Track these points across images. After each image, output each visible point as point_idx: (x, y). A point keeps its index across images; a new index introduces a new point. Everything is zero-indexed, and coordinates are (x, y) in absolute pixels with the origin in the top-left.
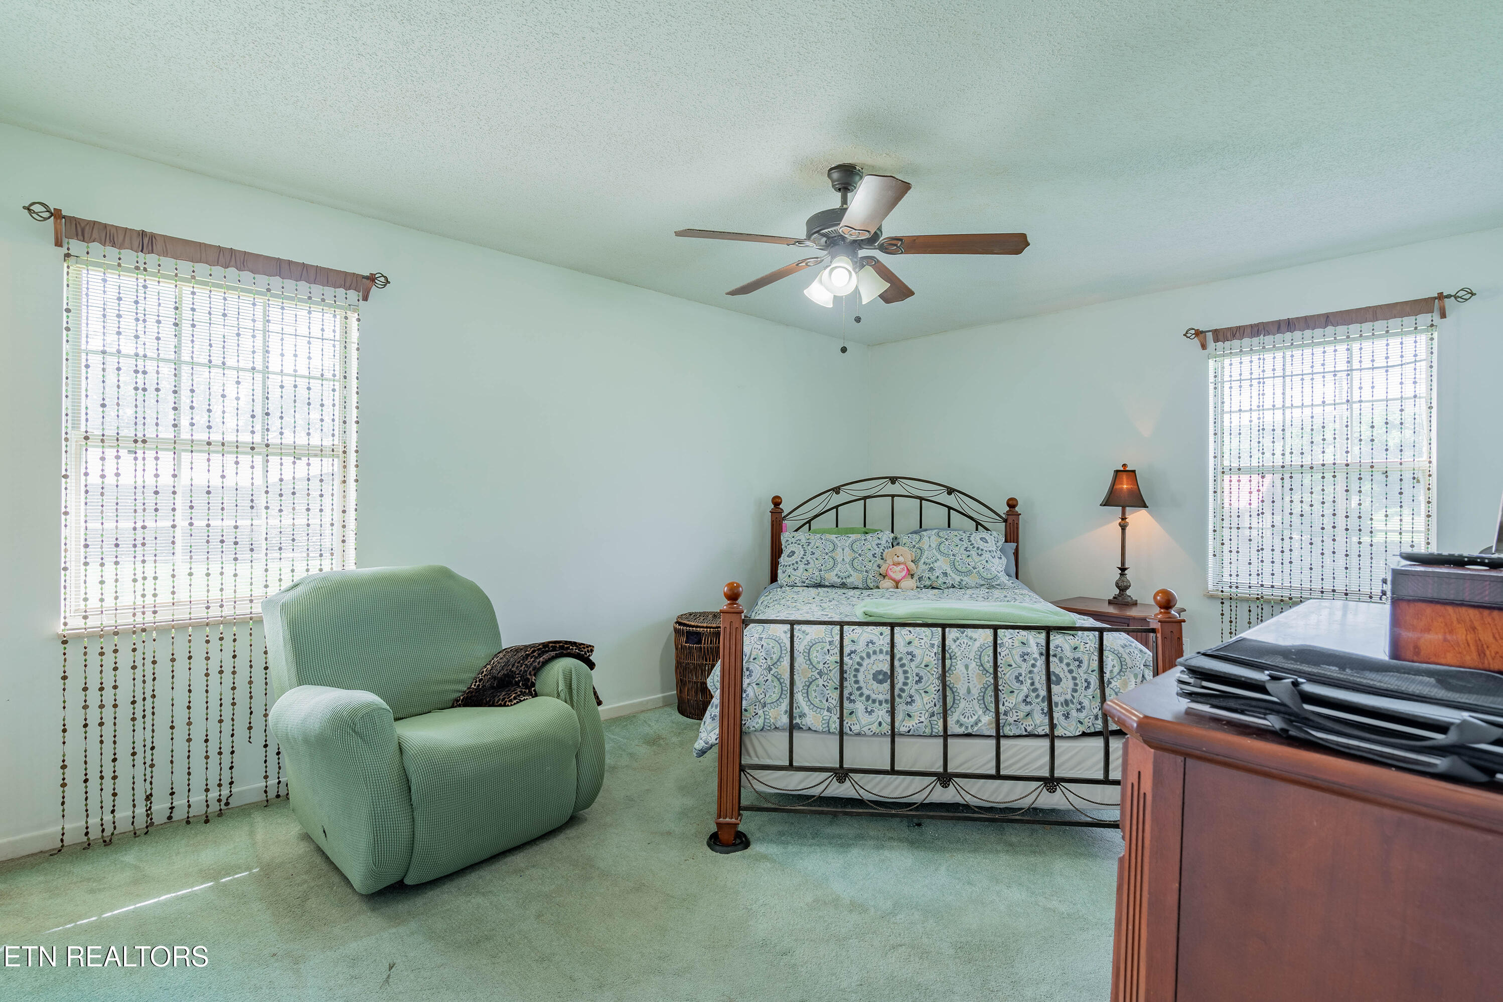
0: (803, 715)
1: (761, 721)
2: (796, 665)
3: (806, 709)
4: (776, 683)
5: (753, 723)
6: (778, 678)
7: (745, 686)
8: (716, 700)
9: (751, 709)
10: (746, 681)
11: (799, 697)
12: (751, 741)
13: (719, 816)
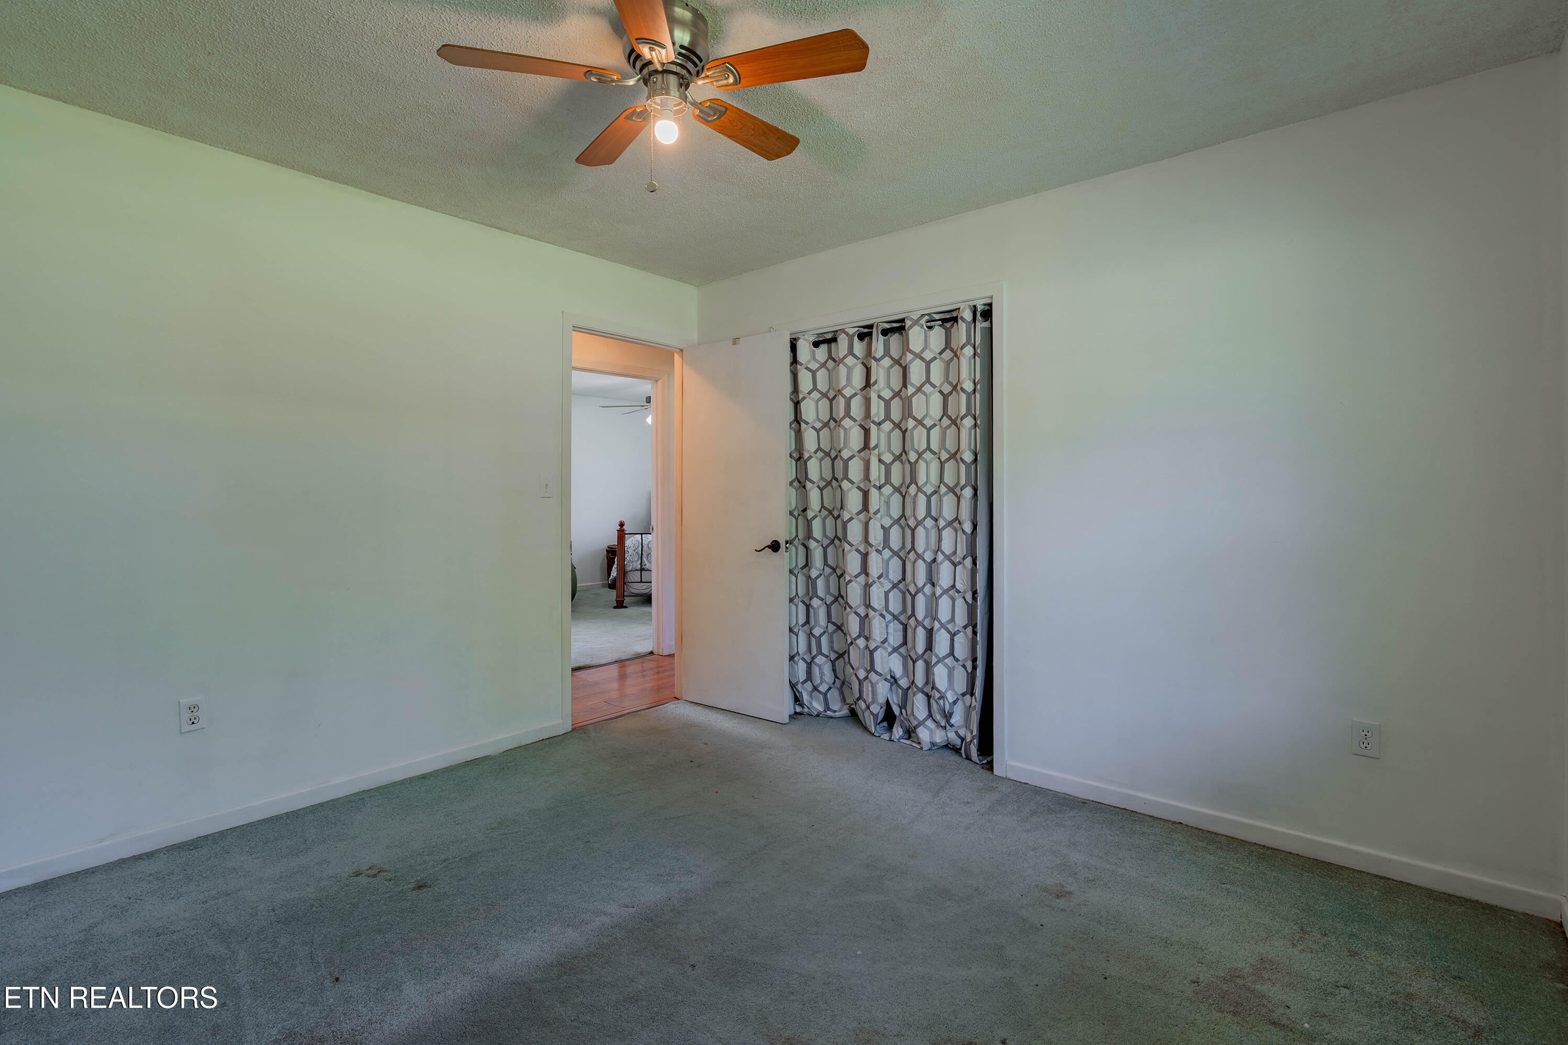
0: (645, 565)
1: (631, 567)
2: (644, 549)
3: (647, 563)
4: (637, 555)
5: (628, 568)
6: (637, 553)
7: (626, 557)
8: (616, 563)
9: (628, 564)
10: (626, 555)
11: (644, 559)
12: (629, 576)
13: (617, 598)
